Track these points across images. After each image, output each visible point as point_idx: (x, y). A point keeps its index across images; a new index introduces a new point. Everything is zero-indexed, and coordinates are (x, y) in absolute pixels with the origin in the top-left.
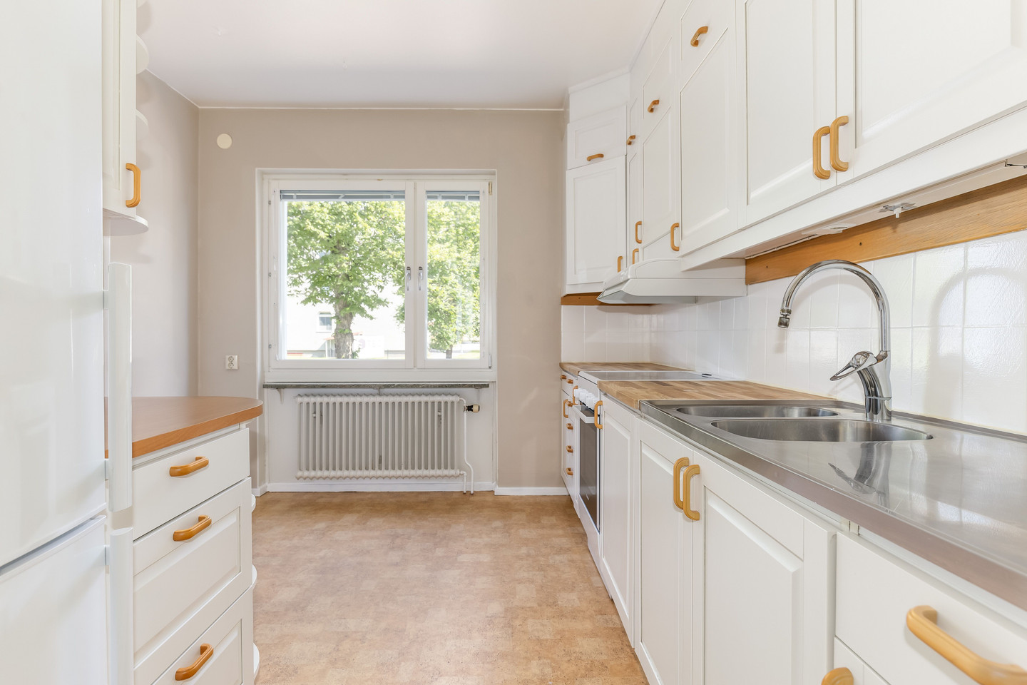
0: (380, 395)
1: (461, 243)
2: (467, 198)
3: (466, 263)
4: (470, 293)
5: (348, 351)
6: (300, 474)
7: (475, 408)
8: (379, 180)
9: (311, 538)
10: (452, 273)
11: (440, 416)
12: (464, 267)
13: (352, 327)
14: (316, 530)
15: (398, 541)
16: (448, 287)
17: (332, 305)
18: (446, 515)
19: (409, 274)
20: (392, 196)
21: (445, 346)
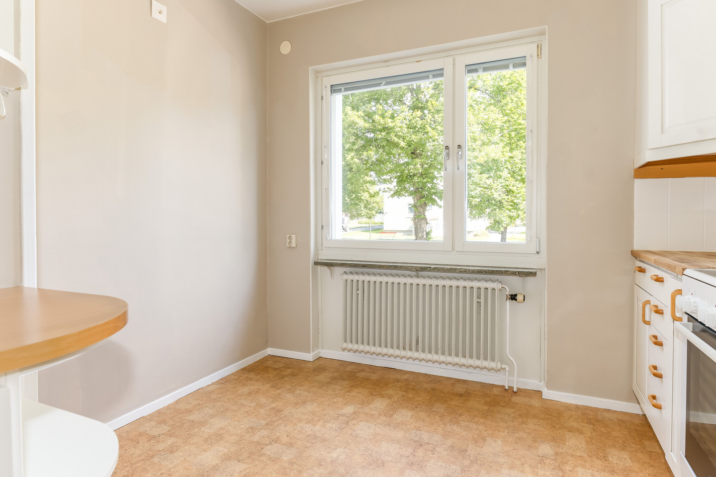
0: (417, 276)
1: (514, 145)
2: (511, 66)
3: (517, 161)
4: (520, 185)
5: (423, 232)
6: (345, 345)
7: (520, 298)
8: (418, 62)
9: (334, 426)
10: (505, 169)
11: (479, 303)
12: (516, 164)
13: (426, 213)
14: (342, 415)
15: (420, 453)
16: (501, 180)
17: (412, 197)
18: (482, 420)
19: (448, 154)
20: (431, 76)
21: (499, 228)
